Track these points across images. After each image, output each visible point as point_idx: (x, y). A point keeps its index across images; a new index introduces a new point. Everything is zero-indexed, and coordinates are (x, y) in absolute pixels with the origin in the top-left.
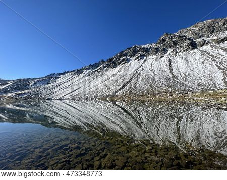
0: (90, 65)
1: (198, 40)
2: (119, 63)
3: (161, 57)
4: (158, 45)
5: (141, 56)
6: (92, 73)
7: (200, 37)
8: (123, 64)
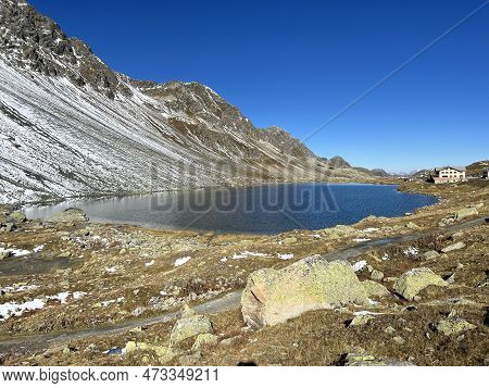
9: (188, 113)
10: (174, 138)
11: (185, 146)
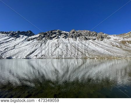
0: (19, 32)
1: (87, 37)
2: (53, 37)
3: (76, 40)
4: (72, 34)
5: (65, 37)
6: (32, 40)
7: (87, 36)
8: (57, 38)
10: (117, 46)
11: (121, 47)
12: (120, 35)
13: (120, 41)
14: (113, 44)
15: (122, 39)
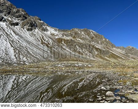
9: (74, 37)
10: (47, 45)
12: (62, 31)
13: (57, 37)
14: (44, 41)
15: (60, 36)
